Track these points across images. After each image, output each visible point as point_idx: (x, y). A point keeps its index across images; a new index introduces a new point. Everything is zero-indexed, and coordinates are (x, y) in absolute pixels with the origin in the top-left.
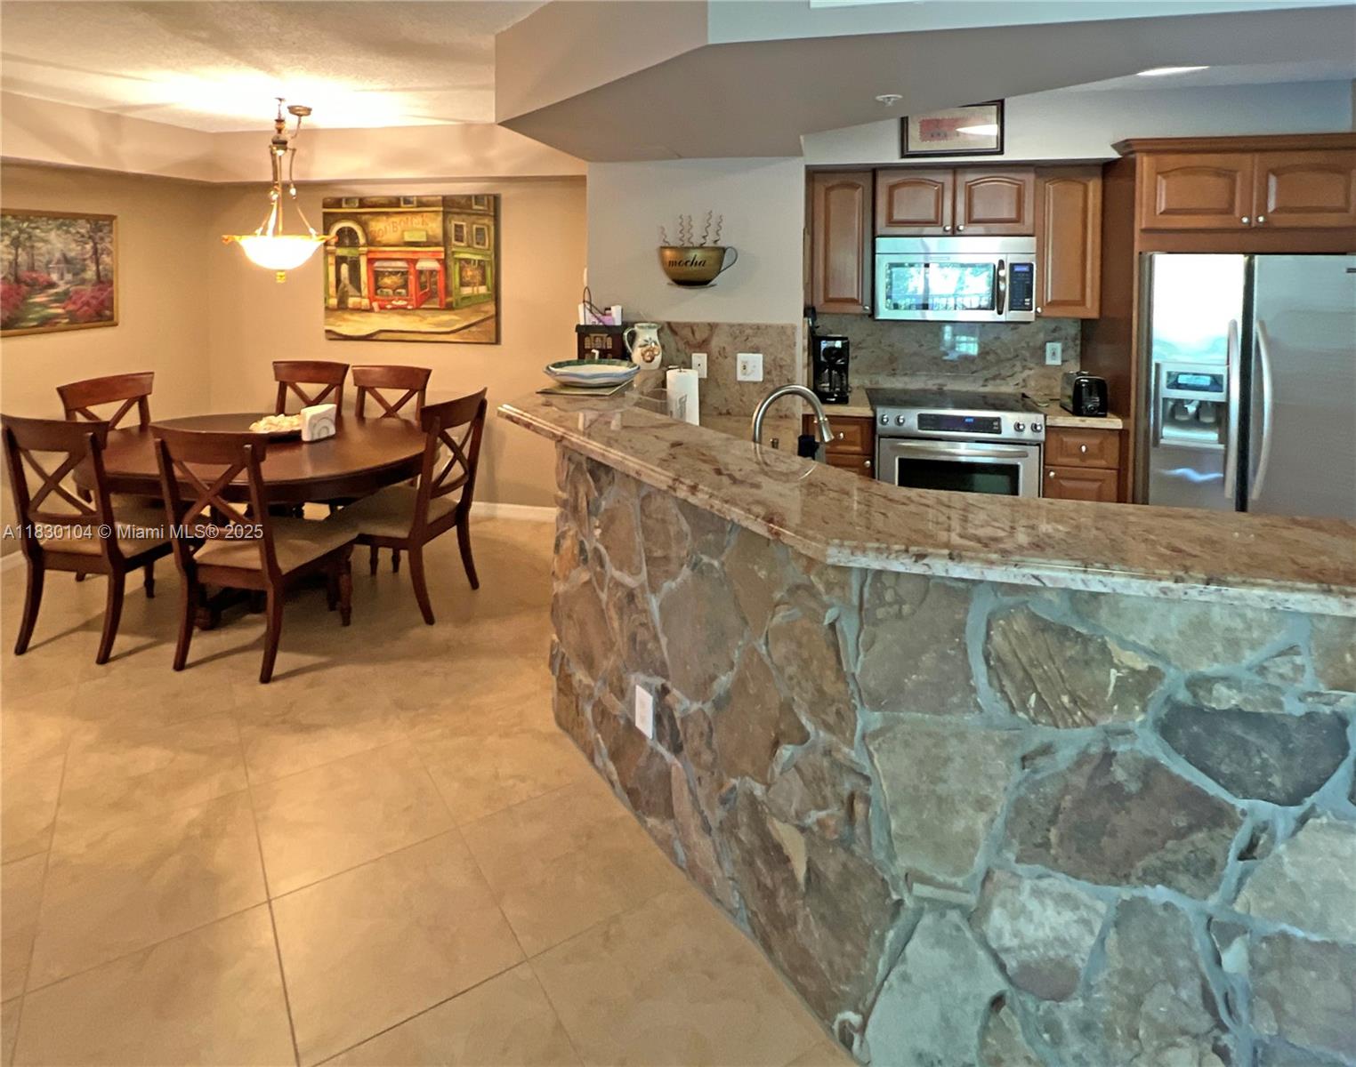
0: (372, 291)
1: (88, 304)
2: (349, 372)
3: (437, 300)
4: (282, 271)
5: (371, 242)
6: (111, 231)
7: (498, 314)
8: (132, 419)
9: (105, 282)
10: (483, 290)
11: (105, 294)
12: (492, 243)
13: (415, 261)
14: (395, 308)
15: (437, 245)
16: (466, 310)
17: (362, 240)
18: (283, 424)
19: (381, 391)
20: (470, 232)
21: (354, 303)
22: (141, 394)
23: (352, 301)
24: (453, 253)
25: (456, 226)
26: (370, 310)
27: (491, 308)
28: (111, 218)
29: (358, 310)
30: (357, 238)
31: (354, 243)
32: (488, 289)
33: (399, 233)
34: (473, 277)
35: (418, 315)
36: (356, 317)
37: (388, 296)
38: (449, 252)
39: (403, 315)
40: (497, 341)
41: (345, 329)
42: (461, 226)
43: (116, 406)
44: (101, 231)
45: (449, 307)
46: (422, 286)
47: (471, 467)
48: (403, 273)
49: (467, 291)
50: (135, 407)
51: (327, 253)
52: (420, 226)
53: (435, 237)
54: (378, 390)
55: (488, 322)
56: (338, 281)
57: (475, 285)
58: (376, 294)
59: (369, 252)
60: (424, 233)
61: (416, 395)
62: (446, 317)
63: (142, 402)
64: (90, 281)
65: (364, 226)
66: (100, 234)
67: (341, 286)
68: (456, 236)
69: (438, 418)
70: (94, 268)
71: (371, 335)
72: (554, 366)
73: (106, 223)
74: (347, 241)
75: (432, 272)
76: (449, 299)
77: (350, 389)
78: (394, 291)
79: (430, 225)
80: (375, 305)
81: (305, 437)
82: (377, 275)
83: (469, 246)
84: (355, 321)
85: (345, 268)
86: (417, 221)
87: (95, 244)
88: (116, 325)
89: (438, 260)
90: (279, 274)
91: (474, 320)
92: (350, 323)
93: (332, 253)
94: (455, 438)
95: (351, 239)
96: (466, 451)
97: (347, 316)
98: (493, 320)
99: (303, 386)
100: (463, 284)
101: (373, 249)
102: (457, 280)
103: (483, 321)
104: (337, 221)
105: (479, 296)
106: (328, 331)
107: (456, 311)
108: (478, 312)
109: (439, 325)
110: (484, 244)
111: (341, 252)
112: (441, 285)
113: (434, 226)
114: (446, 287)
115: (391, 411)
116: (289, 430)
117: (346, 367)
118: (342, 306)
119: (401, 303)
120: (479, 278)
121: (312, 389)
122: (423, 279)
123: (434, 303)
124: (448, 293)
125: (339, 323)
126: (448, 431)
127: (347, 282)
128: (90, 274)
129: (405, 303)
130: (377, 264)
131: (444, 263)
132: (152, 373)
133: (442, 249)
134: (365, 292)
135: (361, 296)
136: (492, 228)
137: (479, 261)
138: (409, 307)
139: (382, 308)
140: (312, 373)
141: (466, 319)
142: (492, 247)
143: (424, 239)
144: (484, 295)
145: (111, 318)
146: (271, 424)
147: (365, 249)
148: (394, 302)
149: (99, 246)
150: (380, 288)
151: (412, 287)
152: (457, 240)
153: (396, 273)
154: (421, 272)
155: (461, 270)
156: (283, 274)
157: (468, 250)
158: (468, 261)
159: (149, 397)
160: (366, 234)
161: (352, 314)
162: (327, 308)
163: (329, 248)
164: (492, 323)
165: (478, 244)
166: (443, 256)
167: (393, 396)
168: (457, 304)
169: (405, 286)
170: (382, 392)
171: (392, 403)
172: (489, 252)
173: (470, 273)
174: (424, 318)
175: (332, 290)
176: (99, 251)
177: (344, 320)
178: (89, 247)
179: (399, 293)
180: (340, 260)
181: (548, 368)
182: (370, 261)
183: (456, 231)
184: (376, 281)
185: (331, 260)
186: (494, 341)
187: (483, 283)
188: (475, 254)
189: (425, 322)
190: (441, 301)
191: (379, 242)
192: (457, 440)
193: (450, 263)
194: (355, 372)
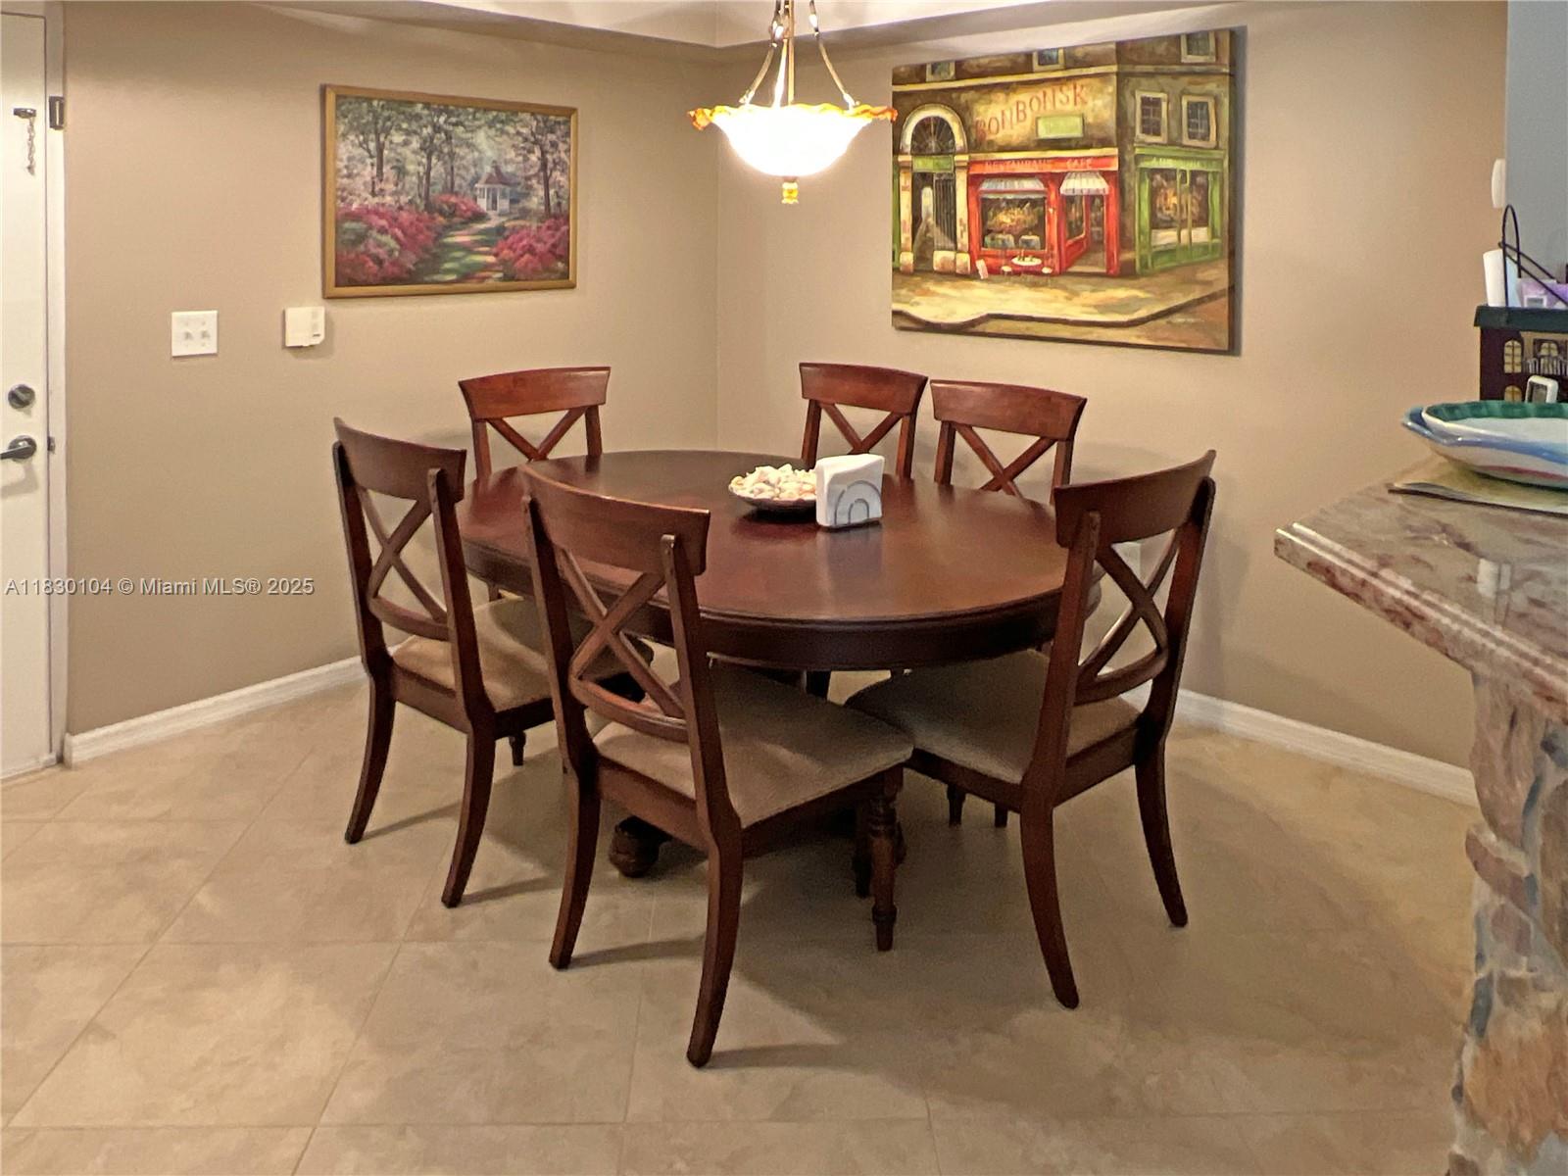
0: (976, 235)
1: (531, 250)
2: (928, 390)
3: (1102, 257)
4: (793, 180)
5: (977, 143)
6: (568, 134)
7: (1234, 290)
8: (574, 445)
9: (558, 217)
10: (1201, 235)
11: (558, 234)
12: (1225, 133)
13: (1058, 179)
14: (1018, 272)
15: (1104, 143)
16: (1163, 279)
17: (960, 141)
18: (786, 485)
19: (985, 435)
20: (1175, 112)
21: (944, 260)
22: (589, 402)
23: (939, 257)
24: (1138, 158)
25: (1145, 101)
26: (972, 275)
27: (1218, 276)
28: (569, 112)
29: (950, 275)
30: (952, 136)
31: (946, 149)
32: (1214, 235)
33: (1028, 123)
34: (1181, 208)
35: (1064, 288)
36: (945, 289)
37: (1004, 247)
38: (1128, 157)
39: (1034, 285)
40: (1233, 348)
41: (925, 309)
42: (1157, 102)
43: (552, 419)
44: (552, 132)
45: (1125, 273)
46: (1073, 229)
47: (1173, 633)
48: (1034, 203)
49: (1166, 237)
50: (581, 424)
51: (898, 168)
52: (1070, 107)
53: (1100, 126)
54: (979, 431)
55: (1212, 305)
56: (917, 219)
57: (1183, 224)
58: (983, 244)
59: (972, 163)
60: (1078, 121)
61: (1053, 450)
62: (1120, 293)
63: (591, 414)
64: (536, 213)
65: (963, 113)
66: (551, 137)
67: (922, 227)
68: (1143, 122)
69: (1096, 516)
70: (542, 193)
71: (973, 323)
72: (1434, 412)
73: (561, 119)
74: (933, 144)
75: (1092, 198)
76: (1127, 256)
77: (928, 424)
78: (1017, 238)
79: (1090, 104)
80: (981, 264)
81: (823, 518)
82: (985, 208)
83: (1171, 143)
84: (944, 296)
85: (928, 196)
86: (1063, 98)
87: (544, 153)
88: (573, 287)
89: (1105, 175)
90: (786, 186)
91: (1179, 300)
92: (937, 300)
93: (908, 167)
94: (1135, 567)
95: (940, 140)
96: (1161, 600)
97: (931, 286)
98: (1225, 300)
99: (850, 413)
100: (1156, 224)
101: (980, 156)
102: (1146, 214)
103: (1200, 301)
104: (915, 108)
105: (1191, 246)
106: (896, 313)
107: (1143, 281)
108: (1190, 282)
109: (1103, 308)
110: (1205, 137)
111: (922, 165)
112: (1111, 226)
113: (1098, 104)
114: (1122, 228)
115: (1004, 478)
116: (795, 497)
117: (921, 382)
118: (924, 268)
119: (1030, 262)
120: (1193, 209)
121: (864, 420)
122: (1075, 213)
123: (1095, 264)
124: (1125, 243)
125: (917, 299)
126: (1122, 549)
127: (931, 221)
128: (535, 202)
129: (1037, 262)
130: (986, 186)
131: (1116, 179)
132: (607, 369)
133: (1115, 151)
134: (963, 240)
135: (956, 249)
136: (1226, 101)
137: (1194, 174)
138: (1046, 270)
139: (993, 271)
140: (862, 387)
141: (1162, 297)
142: (1224, 143)
143: (1077, 133)
144: (1205, 247)
145: (565, 275)
146: (767, 482)
147: (965, 158)
148: (1015, 261)
149: (549, 157)
150: (989, 232)
151: (1052, 231)
152: (1145, 131)
153: (1021, 203)
154: (1069, 200)
155: (1154, 193)
156: (794, 186)
157: (1169, 151)
158: (1168, 174)
159: (601, 409)
160: (966, 128)
161: (939, 282)
162: (896, 270)
163: (901, 158)
164: (1221, 305)
165: (1192, 136)
166: (1115, 167)
167: (1008, 446)
168: (1145, 266)
169: (1039, 228)
170: (987, 436)
171: (1006, 460)
172: (1217, 154)
173: (1173, 200)
174: (1075, 294)
175: (906, 236)
176: (550, 165)
177: (927, 293)
178: (534, 158)
179: (1027, 242)
180: (921, 180)
181: (1417, 418)
182: (974, 181)
183: (1144, 112)
184: (984, 219)
185: (905, 181)
186: (1226, 347)
187: (1202, 220)
188: (1185, 159)
189: (1076, 300)
190: (1110, 259)
191: (991, 143)
192: (1143, 573)
193: (1131, 180)
194: (935, 392)
